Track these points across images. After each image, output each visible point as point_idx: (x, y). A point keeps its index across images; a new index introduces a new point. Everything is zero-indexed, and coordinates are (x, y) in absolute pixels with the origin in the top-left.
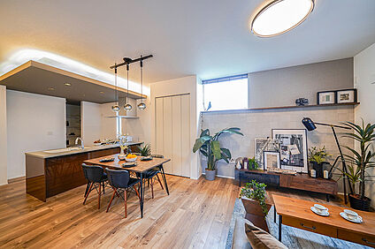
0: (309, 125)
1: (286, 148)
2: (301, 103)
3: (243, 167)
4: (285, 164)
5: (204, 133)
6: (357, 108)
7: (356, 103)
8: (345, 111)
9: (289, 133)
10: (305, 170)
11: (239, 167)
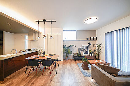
0: (90, 44)
1: (85, 50)
2: (88, 39)
3: (76, 55)
4: (85, 53)
5: (64, 47)
6: (97, 41)
7: (97, 40)
8: (94, 41)
9: (85, 46)
10: (88, 54)
11: (75, 55)
